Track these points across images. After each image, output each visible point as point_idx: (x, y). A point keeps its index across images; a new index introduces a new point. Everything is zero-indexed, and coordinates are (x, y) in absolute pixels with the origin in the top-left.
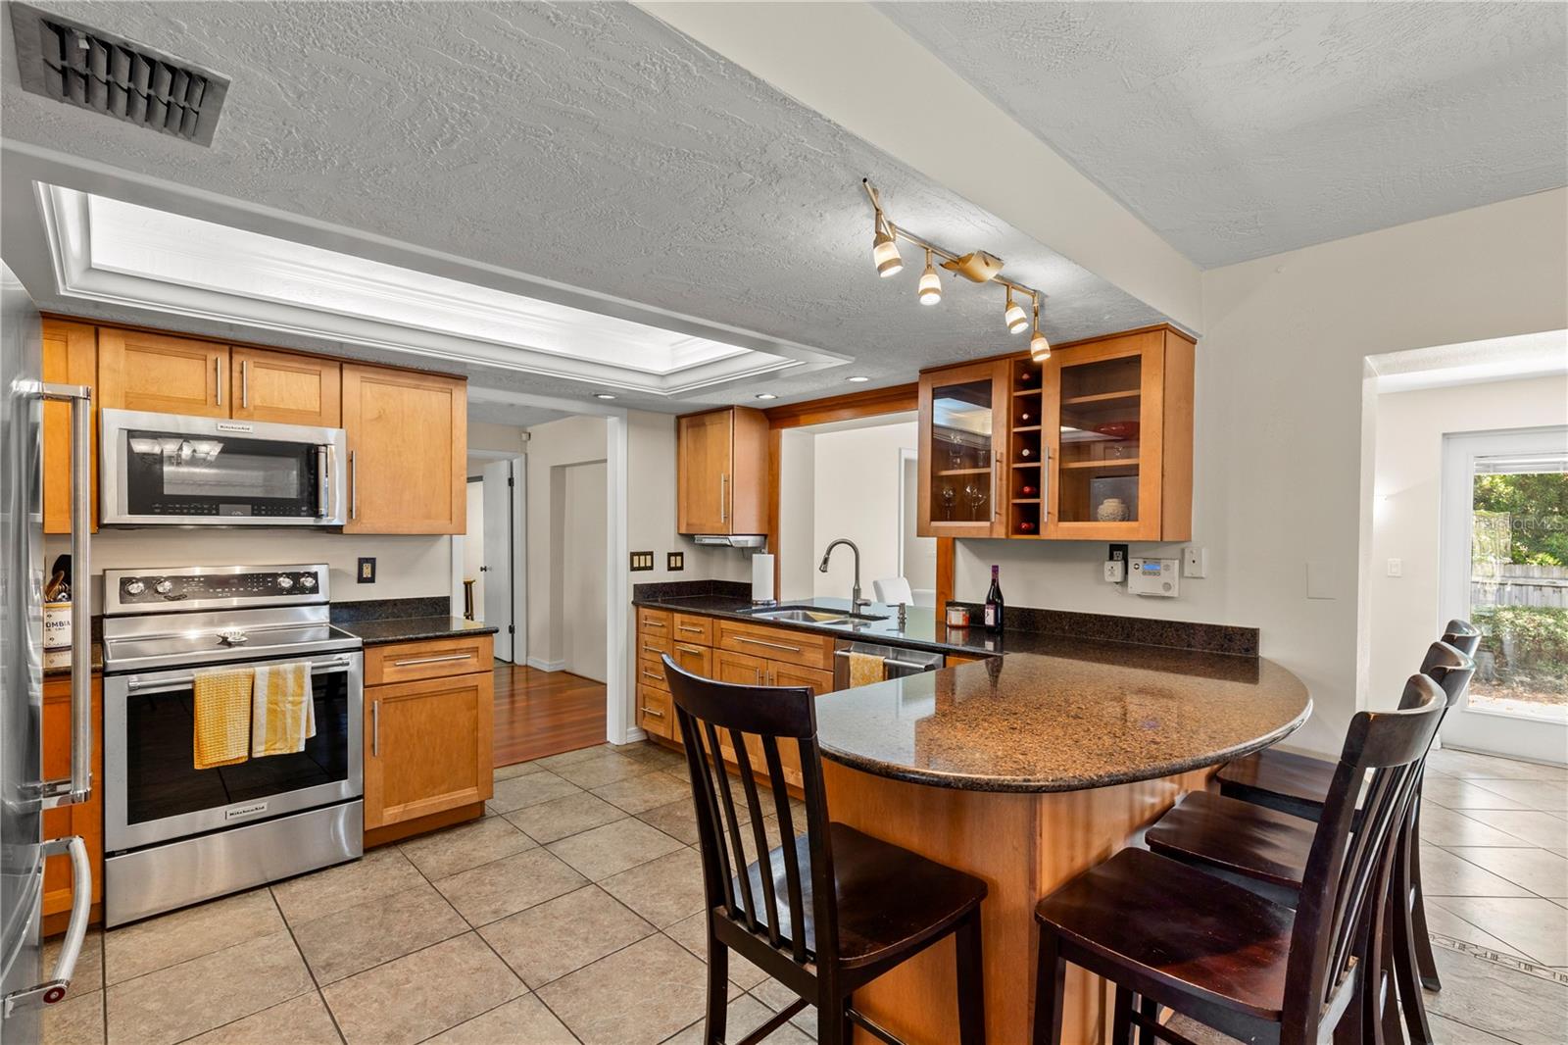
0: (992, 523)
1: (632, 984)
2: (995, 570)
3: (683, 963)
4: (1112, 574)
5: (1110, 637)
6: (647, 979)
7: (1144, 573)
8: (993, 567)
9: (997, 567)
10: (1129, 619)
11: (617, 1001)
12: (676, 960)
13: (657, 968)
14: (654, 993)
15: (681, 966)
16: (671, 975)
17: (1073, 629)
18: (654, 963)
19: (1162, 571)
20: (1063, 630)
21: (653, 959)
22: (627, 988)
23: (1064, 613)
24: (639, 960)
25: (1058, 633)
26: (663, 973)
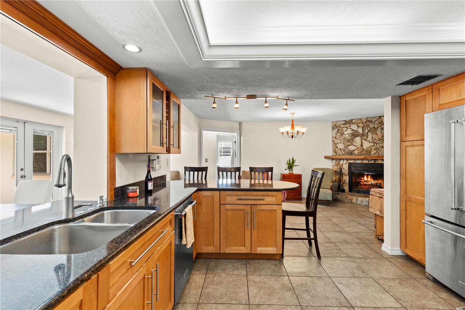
1: (318, 292)
3: (300, 291)
6: (313, 291)
7: (158, 164)
11: (324, 290)
12: (301, 292)
13: (308, 293)
14: (313, 287)
15: (301, 290)
16: (306, 289)
18: (308, 295)
21: (308, 296)
22: (320, 292)
24: (313, 298)
26: (307, 291)
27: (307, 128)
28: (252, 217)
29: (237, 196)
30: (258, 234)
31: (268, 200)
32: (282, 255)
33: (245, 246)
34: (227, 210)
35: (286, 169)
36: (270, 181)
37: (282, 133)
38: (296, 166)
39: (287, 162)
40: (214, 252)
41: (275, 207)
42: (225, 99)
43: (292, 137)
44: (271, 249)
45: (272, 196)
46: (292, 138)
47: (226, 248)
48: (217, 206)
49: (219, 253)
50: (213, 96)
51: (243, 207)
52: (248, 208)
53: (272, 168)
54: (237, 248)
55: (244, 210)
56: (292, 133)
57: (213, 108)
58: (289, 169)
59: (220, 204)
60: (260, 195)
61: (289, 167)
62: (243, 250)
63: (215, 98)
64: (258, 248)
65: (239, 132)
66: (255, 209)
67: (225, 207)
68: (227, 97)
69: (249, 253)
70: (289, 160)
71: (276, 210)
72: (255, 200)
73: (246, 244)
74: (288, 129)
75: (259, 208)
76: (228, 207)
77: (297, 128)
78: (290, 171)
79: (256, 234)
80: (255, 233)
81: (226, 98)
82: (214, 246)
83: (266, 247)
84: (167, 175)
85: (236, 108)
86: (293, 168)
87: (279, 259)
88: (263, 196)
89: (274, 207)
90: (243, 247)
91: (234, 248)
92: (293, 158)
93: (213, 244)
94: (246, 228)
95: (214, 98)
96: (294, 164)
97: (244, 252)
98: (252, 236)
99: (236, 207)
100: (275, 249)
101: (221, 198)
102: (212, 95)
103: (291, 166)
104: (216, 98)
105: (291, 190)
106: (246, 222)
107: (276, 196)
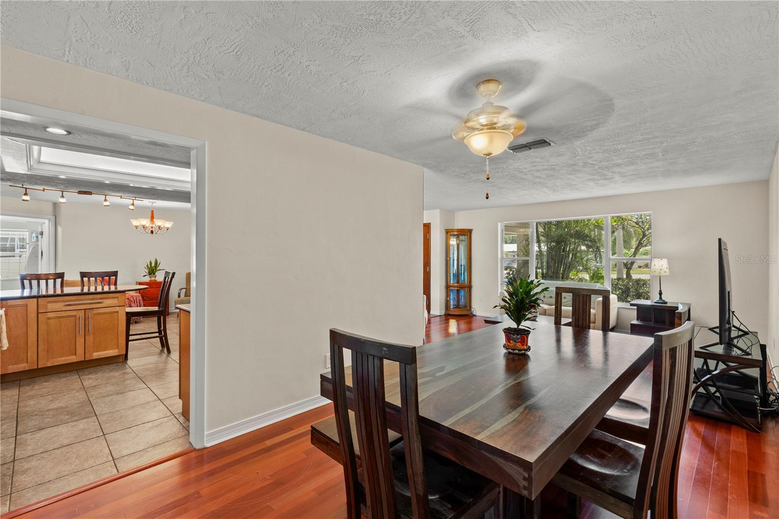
27: (172, 223)
28: (87, 322)
29: (64, 301)
30: (94, 339)
31: (108, 302)
32: (126, 357)
33: (75, 355)
34: (49, 318)
35: (145, 276)
36: (114, 286)
37: (136, 226)
38: (160, 270)
39: (147, 266)
40: (27, 369)
41: (117, 309)
43: (152, 232)
44: (111, 351)
45: (113, 298)
46: (152, 234)
47: (48, 361)
48: (34, 315)
49: (36, 369)
50: (24, 186)
51: (74, 313)
52: (81, 314)
53: (117, 272)
54: (63, 358)
55: (75, 316)
56: (152, 227)
57: (23, 200)
58: (149, 275)
59: (38, 313)
60: (97, 299)
61: (149, 272)
62: (73, 359)
63: (28, 190)
64: (94, 354)
65: (53, 218)
66: (90, 314)
67: (47, 316)
68: (46, 188)
69: (83, 361)
70: (151, 263)
71: (118, 312)
72: (91, 304)
73: (77, 352)
74: (146, 222)
75: (95, 311)
76: (50, 315)
77: (158, 222)
78: (151, 277)
79: (92, 339)
80: (90, 338)
81: (45, 190)
82: (27, 363)
83: (105, 350)
86: (156, 274)
87: (122, 362)
88: (101, 299)
89: (115, 309)
90: (73, 355)
91: (59, 359)
92: (156, 260)
93: (25, 360)
94: (77, 336)
95: (26, 189)
96: (158, 269)
97: (75, 361)
98: (86, 342)
99: (63, 314)
100: (117, 350)
101: (39, 306)
103: (153, 271)
104: (28, 188)
106: (77, 329)
107: (117, 298)
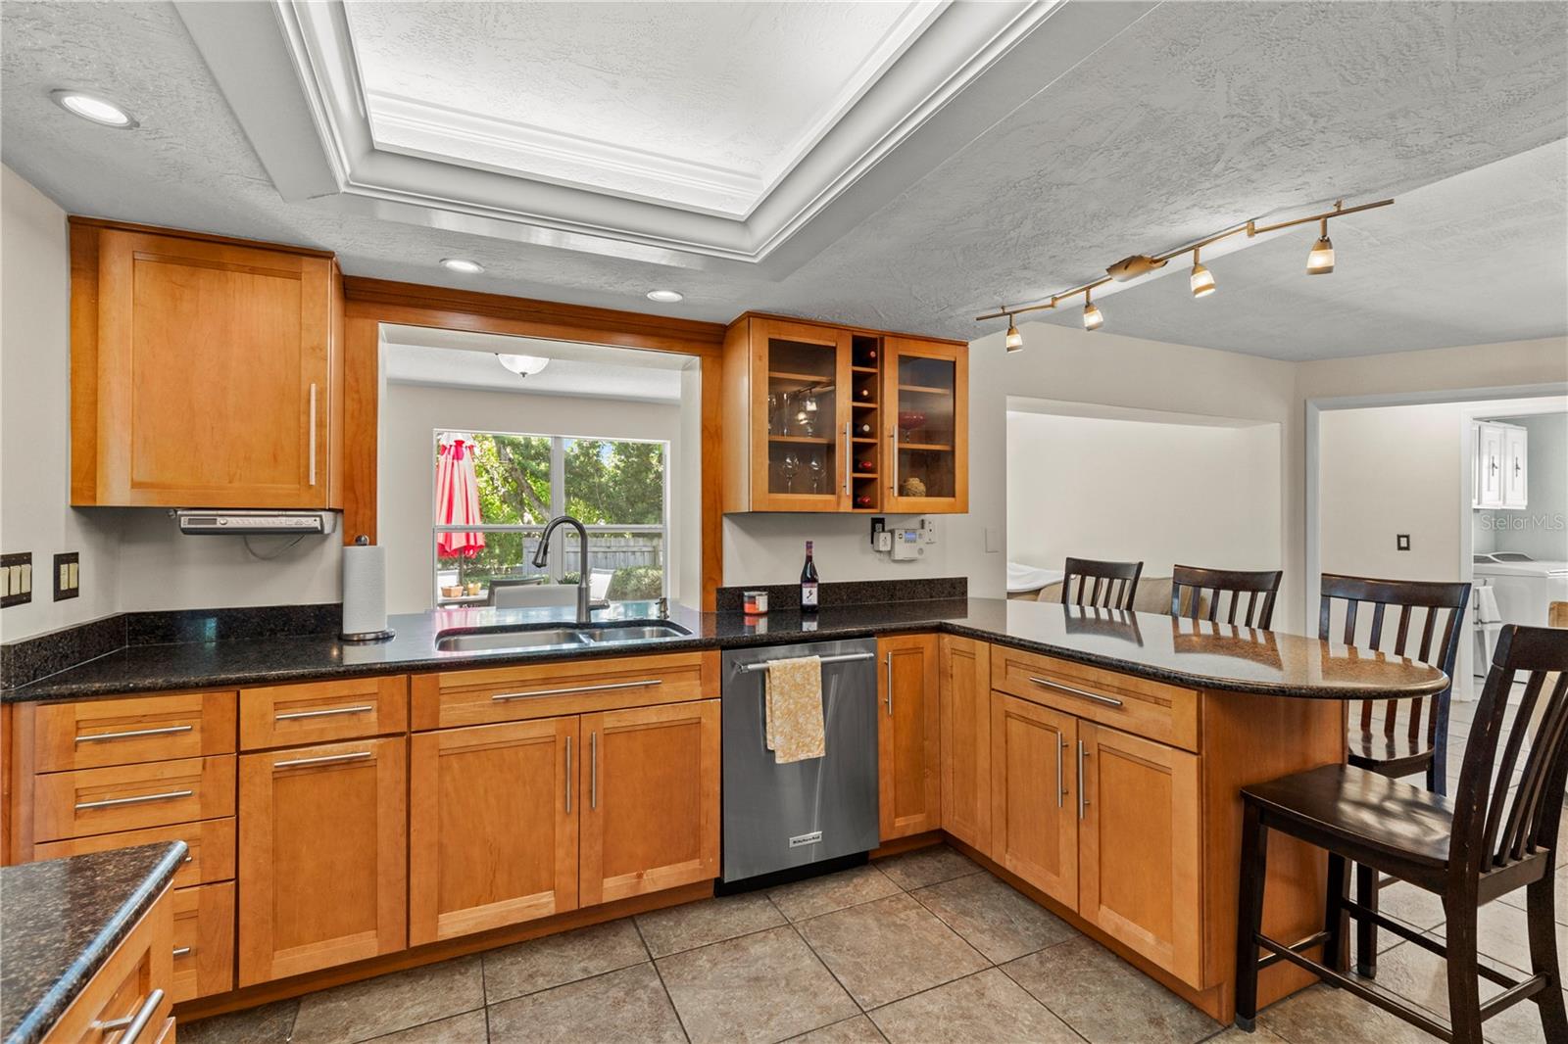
0: (839, 497)
2: (809, 546)
4: (885, 544)
5: (879, 600)
7: (906, 541)
8: (808, 543)
9: (811, 543)
10: (893, 581)
17: (850, 598)
19: (918, 539)
20: (842, 601)
23: (843, 583)
25: (838, 604)
30: (1101, 847)
31: (1141, 715)
33: (1058, 876)
34: (1009, 715)
40: (977, 847)
41: (1166, 757)
42: (1052, 306)
44: (1150, 938)
45: (1157, 701)
48: (983, 691)
49: (988, 859)
51: (1053, 720)
52: (1068, 731)
55: (1055, 732)
57: (1009, 349)
59: (991, 689)
62: (1053, 886)
63: (1013, 315)
64: (1102, 909)
66: (1089, 741)
67: (1004, 704)
68: (1057, 296)
69: (1074, 912)
71: (1169, 771)
72: (1093, 701)
73: (1061, 870)
75: (1104, 738)
76: (1011, 704)
79: (1094, 845)
80: (1090, 838)
84: (969, 580)
85: (1089, 329)
88: (1121, 691)
89: (1163, 753)
90: (1054, 874)
93: (975, 821)
94: (1059, 806)
95: (1010, 314)
97: (1057, 897)
98: (1081, 845)
99: (1032, 713)
100: (1168, 948)
101: (993, 668)
102: (1003, 308)
104: (1015, 312)
105: (1213, 688)
106: (1059, 781)
107: (1169, 705)
